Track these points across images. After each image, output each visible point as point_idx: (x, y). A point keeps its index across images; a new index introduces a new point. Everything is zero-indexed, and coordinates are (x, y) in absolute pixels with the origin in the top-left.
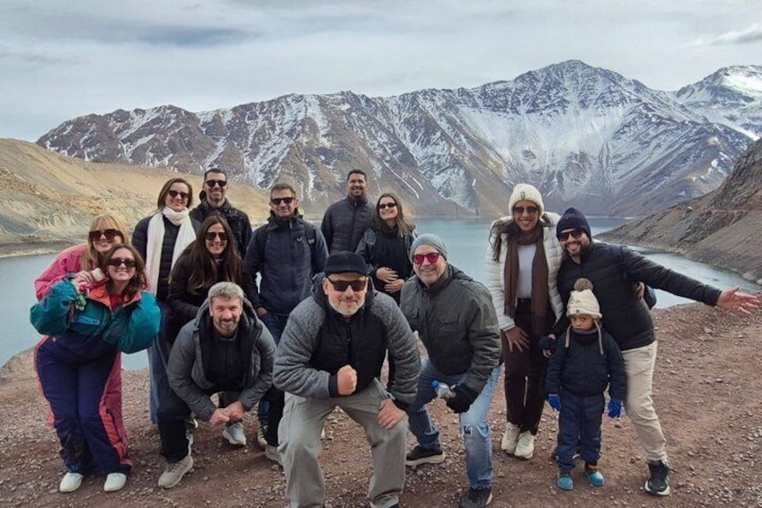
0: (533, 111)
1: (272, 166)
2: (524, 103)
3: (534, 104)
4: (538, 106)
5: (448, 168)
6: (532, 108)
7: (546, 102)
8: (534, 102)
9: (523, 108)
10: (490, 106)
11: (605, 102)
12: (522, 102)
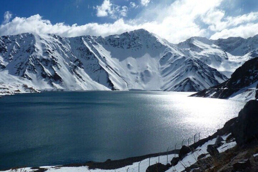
0: (129, 48)
1: (21, 66)
2: (126, 44)
3: (129, 45)
4: (131, 46)
5: (98, 70)
6: (129, 47)
7: (134, 45)
8: (129, 44)
9: (126, 46)
10: (112, 45)
11: (155, 47)
12: (125, 44)
